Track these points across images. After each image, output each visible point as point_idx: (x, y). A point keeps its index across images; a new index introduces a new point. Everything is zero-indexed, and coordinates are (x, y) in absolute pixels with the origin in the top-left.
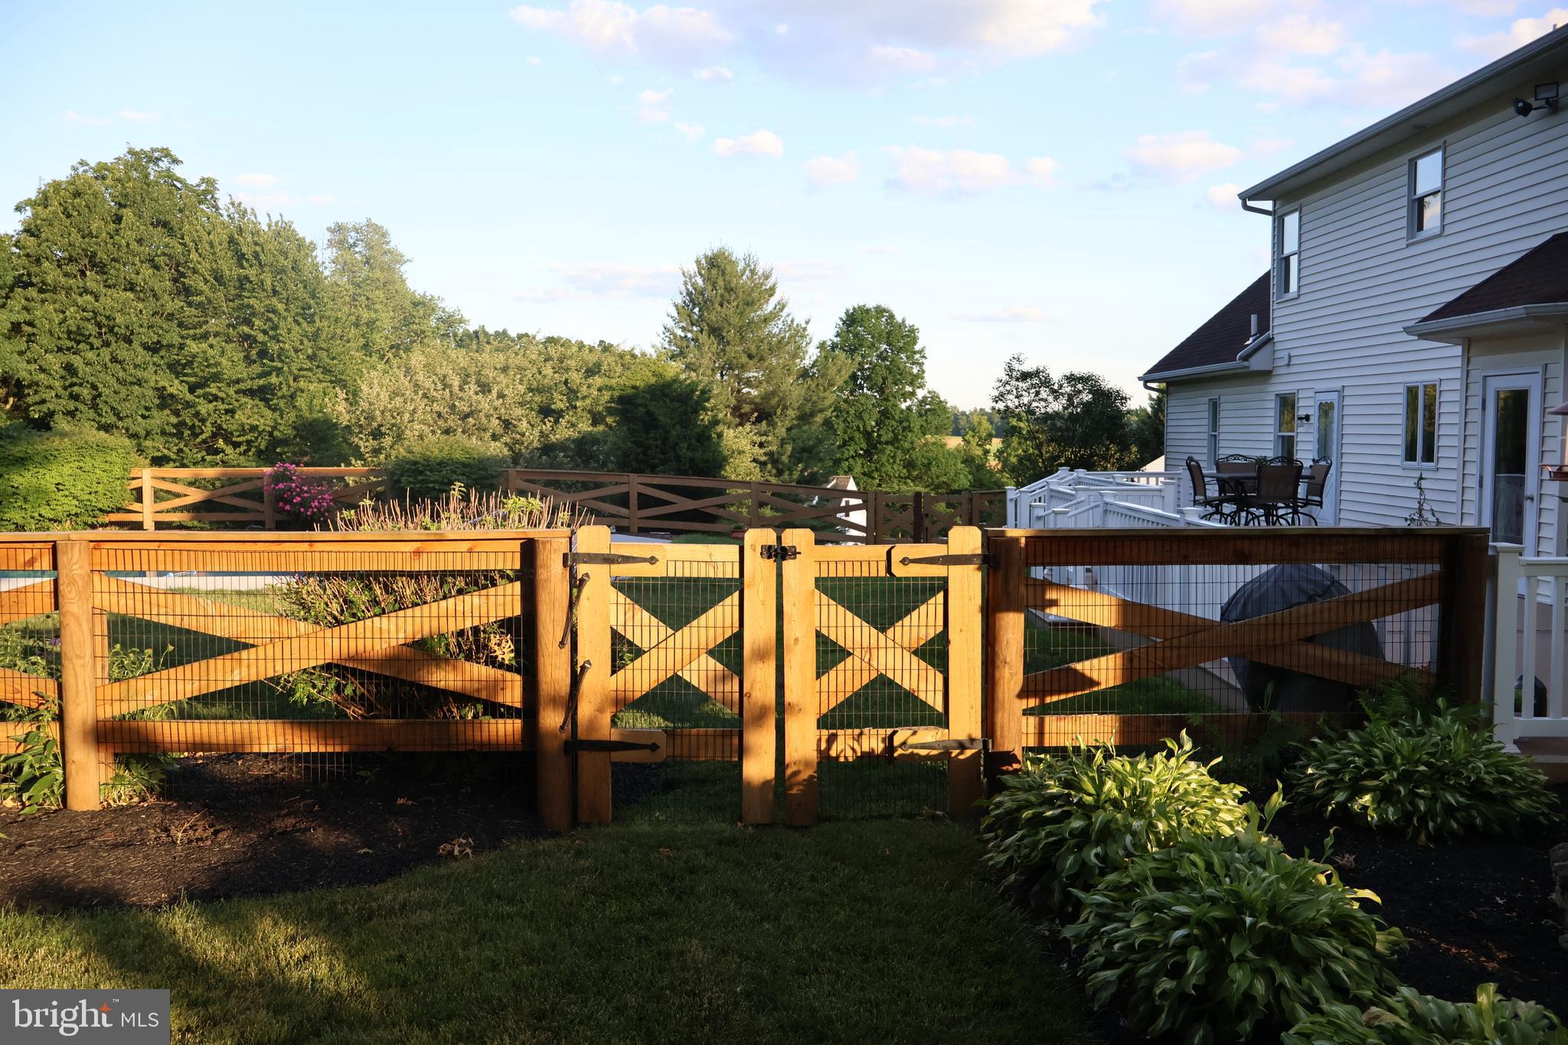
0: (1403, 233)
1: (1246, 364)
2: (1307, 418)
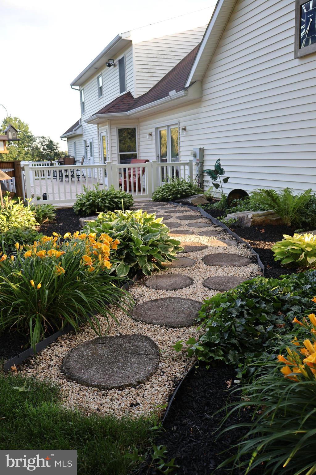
0: (97, 97)
1: (75, 132)
2: (89, 146)
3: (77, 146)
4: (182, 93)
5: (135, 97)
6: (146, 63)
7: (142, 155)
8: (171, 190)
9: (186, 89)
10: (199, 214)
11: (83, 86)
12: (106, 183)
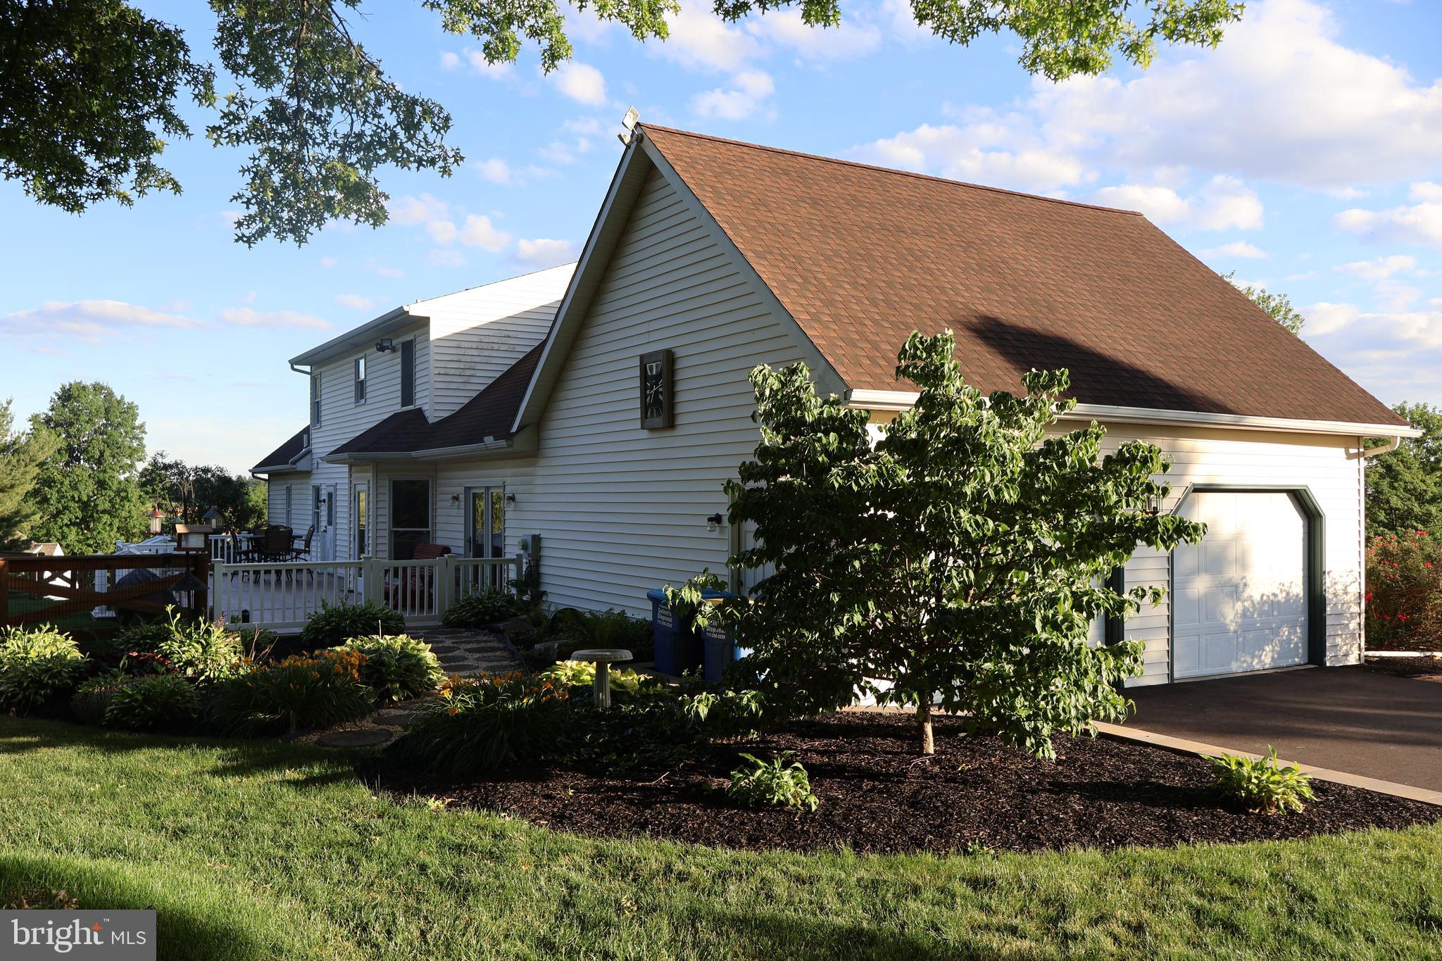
0: (353, 400)
1: (301, 467)
2: (324, 501)
3: (293, 497)
4: (503, 443)
5: (431, 420)
6: (455, 358)
7: (439, 534)
8: (474, 608)
9: (509, 437)
10: (501, 645)
11: (321, 367)
12: (361, 589)
